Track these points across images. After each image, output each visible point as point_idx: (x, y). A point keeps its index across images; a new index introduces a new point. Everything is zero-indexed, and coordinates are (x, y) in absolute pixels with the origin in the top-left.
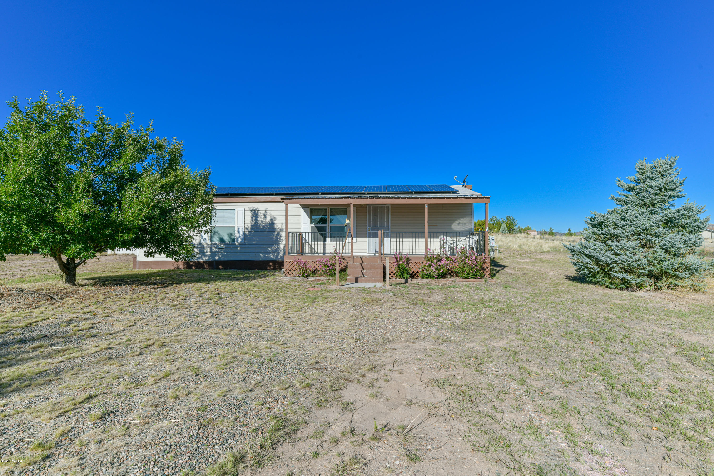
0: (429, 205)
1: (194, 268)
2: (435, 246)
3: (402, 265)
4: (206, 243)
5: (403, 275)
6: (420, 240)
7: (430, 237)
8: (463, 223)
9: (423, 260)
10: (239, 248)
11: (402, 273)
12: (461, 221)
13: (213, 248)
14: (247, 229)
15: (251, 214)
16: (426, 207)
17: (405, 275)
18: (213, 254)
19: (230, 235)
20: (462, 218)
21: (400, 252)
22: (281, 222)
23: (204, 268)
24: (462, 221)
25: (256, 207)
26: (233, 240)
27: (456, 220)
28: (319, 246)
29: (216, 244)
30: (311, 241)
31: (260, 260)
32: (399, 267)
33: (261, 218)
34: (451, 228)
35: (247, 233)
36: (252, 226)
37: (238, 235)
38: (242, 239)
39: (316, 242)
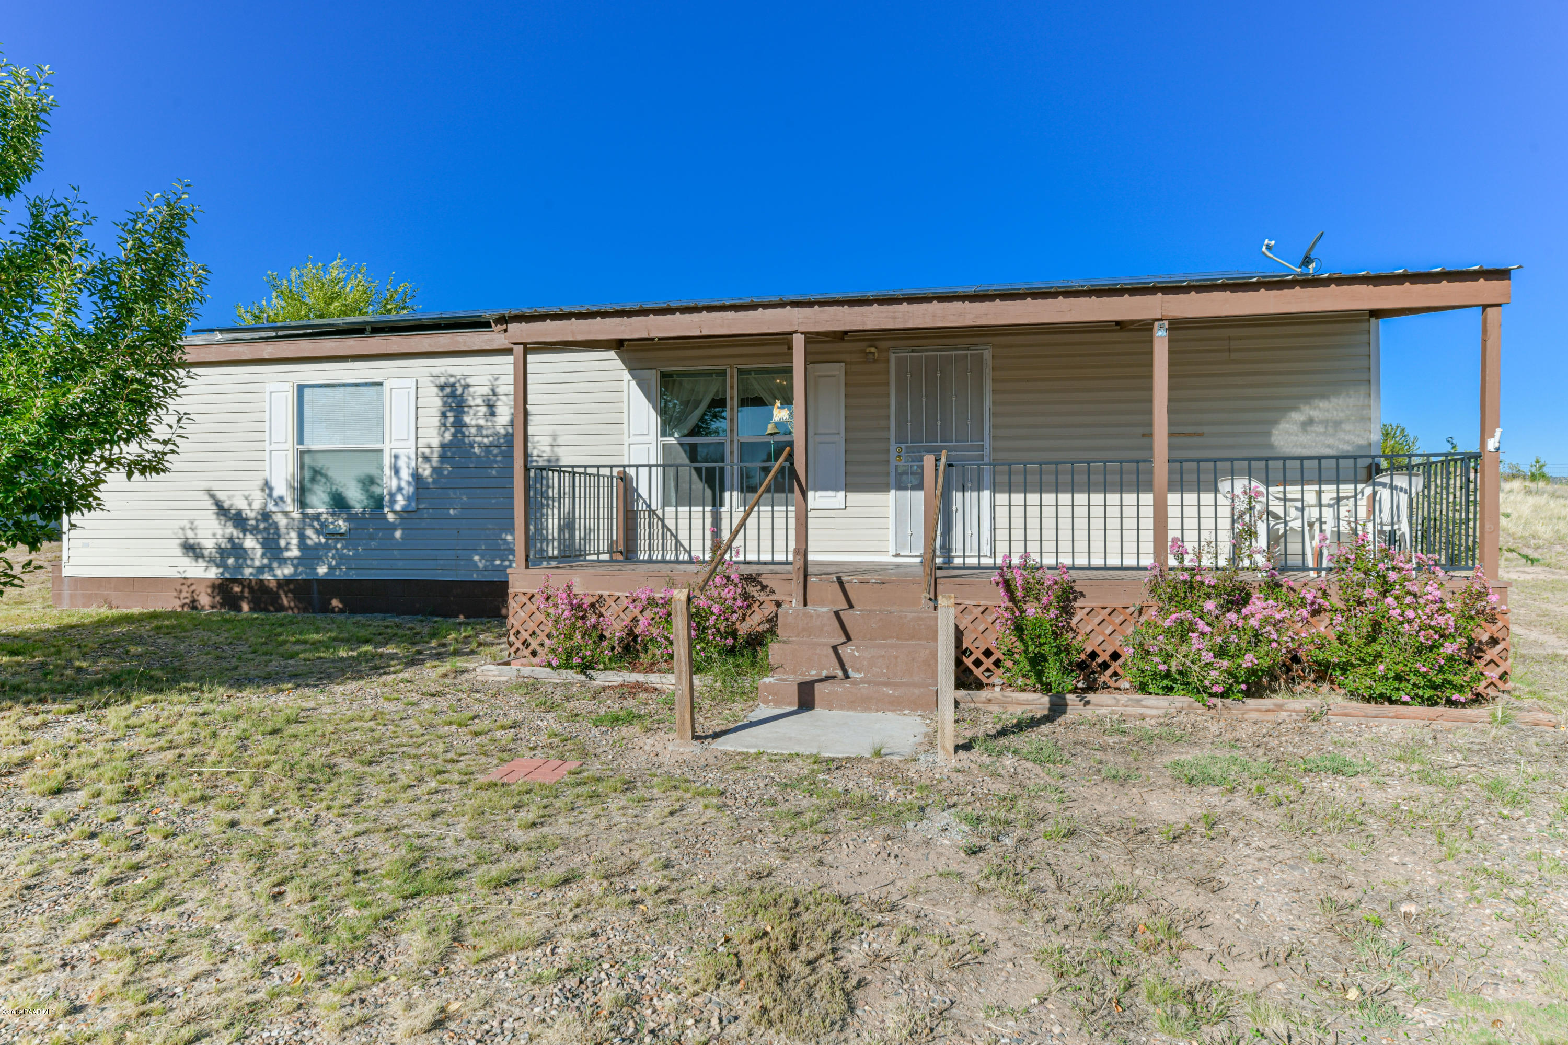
0: (1177, 326)
1: (245, 607)
2: (1208, 524)
3: (1038, 623)
4: (286, 513)
5: (1040, 674)
6: (1130, 498)
7: (1179, 485)
8: (1325, 422)
9: (1142, 596)
10: (398, 534)
11: (1037, 661)
12: (1315, 414)
13: (309, 532)
14: (426, 459)
15: (438, 402)
16: (1161, 334)
17: (1052, 673)
18: (310, 554)
19: (369, 482)
20: (1324, 397)
21: (1026, 555)
22: (549, 429)
23: (281, 608)
24: (1321, 409)
25: (457, 371)
26: (378, 503)
27: (1295, 409)
28: (696, 523)
29: (317, 517)
30: (665, 503)
31: (475, 577)
32: (1019, 630)
33: (475, 417)
34: (1271, 446)
35: (427, 473)
36: (443, 446)
37: (394, 483)
38: (408, 499)
39: (684, 510)
